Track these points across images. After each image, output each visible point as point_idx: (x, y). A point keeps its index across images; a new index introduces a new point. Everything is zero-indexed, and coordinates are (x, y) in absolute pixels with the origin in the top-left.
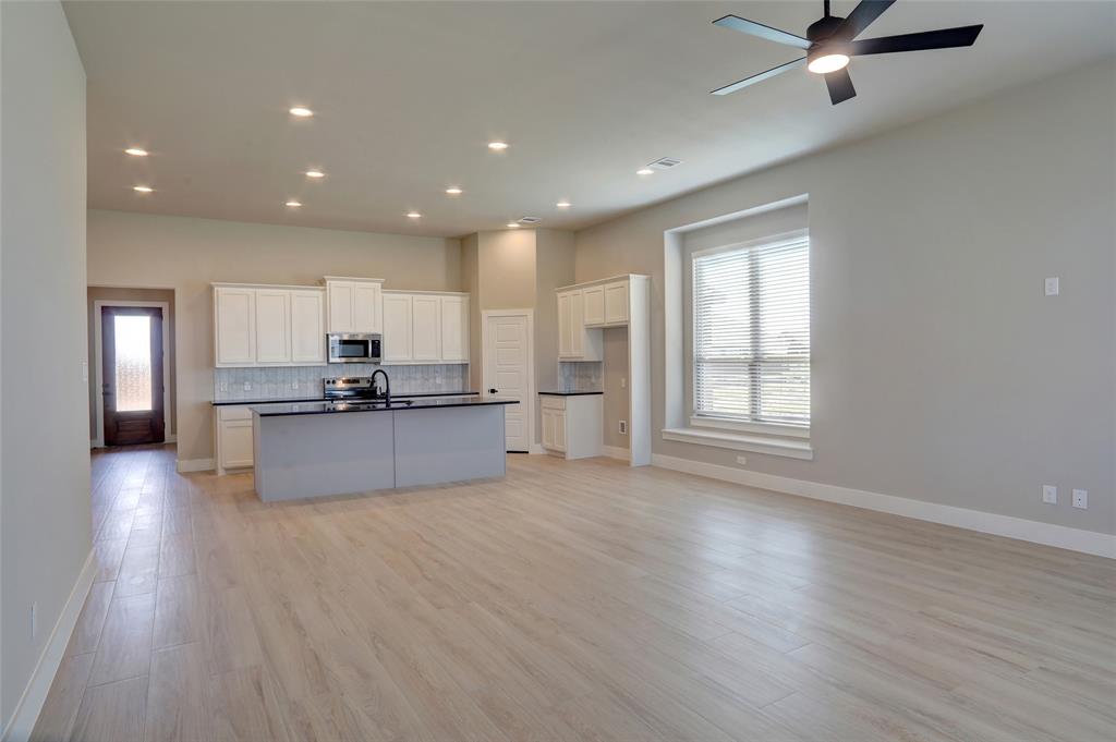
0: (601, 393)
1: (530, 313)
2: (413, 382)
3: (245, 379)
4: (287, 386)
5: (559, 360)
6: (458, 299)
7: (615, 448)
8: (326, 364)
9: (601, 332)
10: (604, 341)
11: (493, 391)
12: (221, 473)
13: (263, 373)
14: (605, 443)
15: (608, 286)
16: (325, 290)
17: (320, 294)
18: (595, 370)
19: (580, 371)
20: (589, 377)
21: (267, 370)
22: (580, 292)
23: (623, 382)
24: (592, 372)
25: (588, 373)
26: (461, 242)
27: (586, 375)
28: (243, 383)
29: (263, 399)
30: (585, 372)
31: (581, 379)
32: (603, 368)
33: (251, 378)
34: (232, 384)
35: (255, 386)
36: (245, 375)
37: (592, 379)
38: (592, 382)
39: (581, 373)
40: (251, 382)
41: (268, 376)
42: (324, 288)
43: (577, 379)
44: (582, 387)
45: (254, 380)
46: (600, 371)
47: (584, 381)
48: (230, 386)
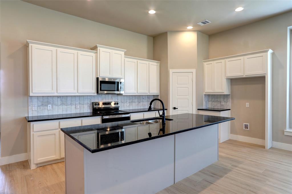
0: (230, 110)
1: (194, 71)
2: (134, 104)
3: (48, 103)
4: (73, 107)
5: (204, 93)
6: (155, 64)
7: (239, 136)
8: (96, 94)
9: (230, 80)
10: (231, 85)
11: (175, 108)
12: (33, 167)
13: (59, 99)
14: (231, 133)
15: (246, 57)
16: (97, 53)
17: (93, 55)
18: (224, 99)
19: (212, 99)
20: (219, 102)
21: (62, 97)
22: (223, 61)
23: (247, 105)
24: (222, 100)
25: (219, 100)
26: (153, 38)
27: (217, 101)
28: (47, 105)
29: (59, 115)
30: (216, 100)
31: (213, 103)
32: (230, 98)
33: (52, 102)
34: (40, 106)
35: (54, 107)
36: (49, 100)
37: (221, 103)
38: (222, 104)
39: (213, 100)
40: (52, 105)
41: (62, 101)
42: (96, 51)
43: (210, 103)
44: (214, 107)
45: (54, 103)
46: (228, 99)
47: (215, 103)
48: (39, 107)
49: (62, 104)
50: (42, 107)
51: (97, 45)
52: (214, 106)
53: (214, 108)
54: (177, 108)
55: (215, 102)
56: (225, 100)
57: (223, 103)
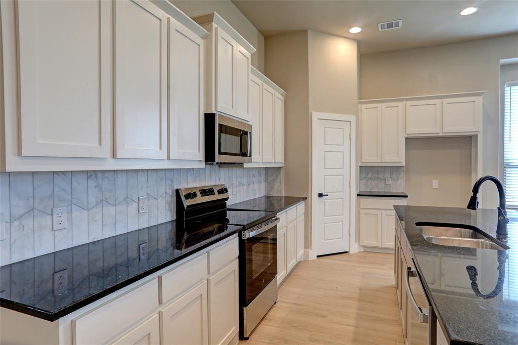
1: (353, 119)
3: (54, 200)
5: (361, 164)
6: (280, 96)
8: (203, 164)
11: (320, 195)
15: (445, 101)
16: (207, 37)
17: (200, 41)
18: (391, 173)
19: (367, 174)
20: (381, 179)
21: (100, 175)
22: (400, 104)
23: (435, 184)
24: (387, 175)
25: (381, 176)
26: (265, 38)
27: (378, 177)
28: (50, 211)
29: (94, 243)
30: (376, 176)
31: (370, 181)
32: (403, 172)
33: (68, 197)
34: (20, 217)
35: (76, 214)
36: (57, 189)
37: (387, 181)
38: (387, 184)
39: (370, 176)
40: (69, 208)
41: (101, 189)
42: (206, 31)
43: (364, 182)
44: (371, 189)
45: (74, 201)
46: (400, 174)
47: (374, 182)
48: (16, 223)
49: (102, 202)
50: (28, 223)
51: (215, 13)
52: (371, 186)
53: (371, 192)
54: (327, 195)
55: (374, 180)
56: (394, 176)
57: (390, 182)
